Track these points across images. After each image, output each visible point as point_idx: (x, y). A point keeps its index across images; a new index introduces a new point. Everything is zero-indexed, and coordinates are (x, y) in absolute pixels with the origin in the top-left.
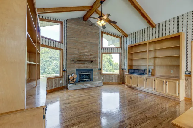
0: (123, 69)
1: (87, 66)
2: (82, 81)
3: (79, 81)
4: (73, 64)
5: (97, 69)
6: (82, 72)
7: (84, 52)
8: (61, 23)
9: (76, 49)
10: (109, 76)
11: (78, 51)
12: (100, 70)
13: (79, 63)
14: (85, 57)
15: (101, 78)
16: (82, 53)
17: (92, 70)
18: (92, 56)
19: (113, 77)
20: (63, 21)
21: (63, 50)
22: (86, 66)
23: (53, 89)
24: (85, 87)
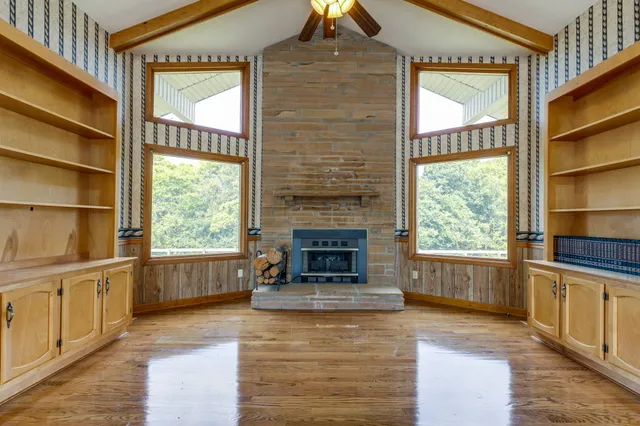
0: (530, 233)
1: (339, 220)
2: (317, 280)
3: (304, 280)
4: (283, 212)
5: (388, 234)
6: (315, 244)
7: (327, 164)
8: (244, 68)
9: (294, 153)
10: (448, 268)
11: (301, 161)
12: (406, 237)
13: (305, 209)
14: (333, 183)
15: (409, 275)
16: (318, 165)
17: (363, 234)
18: (363, 176)
19: (471, 274)
20: (251, 59)
21: (251, 162)
22: (335, 220)
23: (207, 297)
24: (318, 305)
